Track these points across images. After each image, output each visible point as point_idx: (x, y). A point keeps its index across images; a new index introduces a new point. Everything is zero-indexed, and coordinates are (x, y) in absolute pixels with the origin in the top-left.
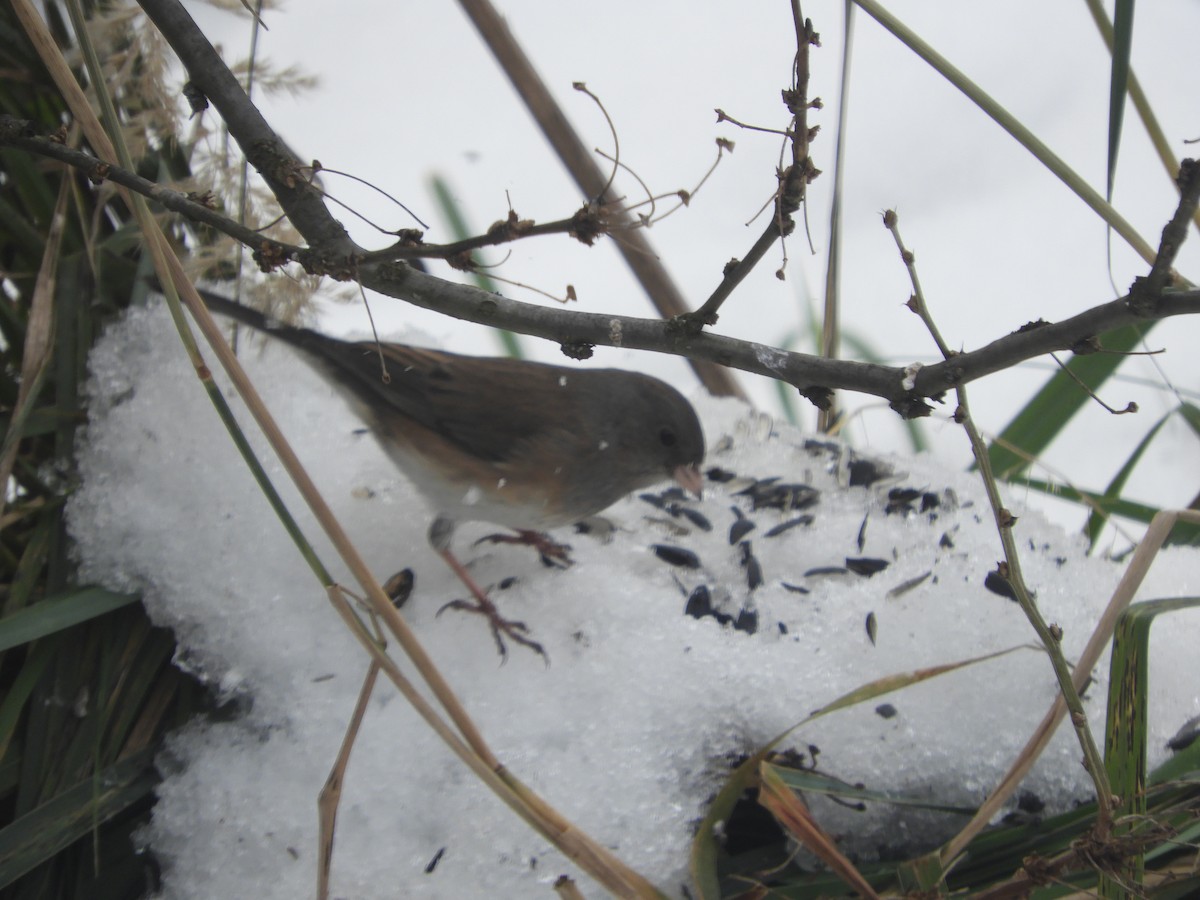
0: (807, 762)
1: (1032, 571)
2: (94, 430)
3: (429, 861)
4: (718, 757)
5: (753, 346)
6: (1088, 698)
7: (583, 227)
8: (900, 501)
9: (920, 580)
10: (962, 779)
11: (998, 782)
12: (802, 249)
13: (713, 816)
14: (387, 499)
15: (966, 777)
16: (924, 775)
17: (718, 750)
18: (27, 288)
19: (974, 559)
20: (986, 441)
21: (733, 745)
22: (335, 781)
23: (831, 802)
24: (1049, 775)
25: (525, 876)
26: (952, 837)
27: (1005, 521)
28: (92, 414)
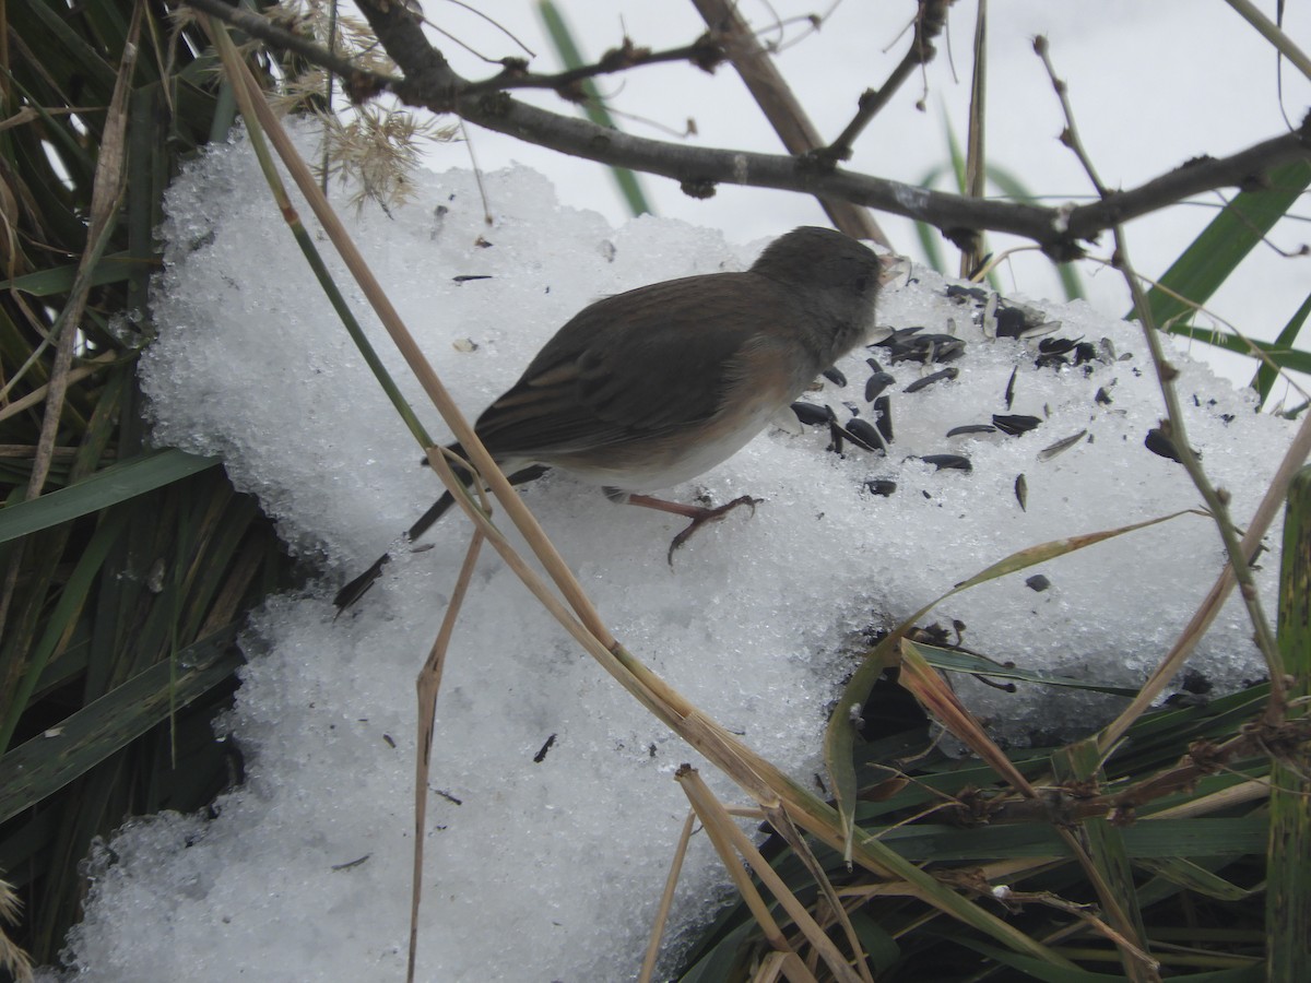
0: (952, 639)
1: (1196, 429)
2: (171, 278)
3: (539, 749)
4: (855, 633)
5: (891, 184)
6: (1258, 568)
7: (704, 55)
8: (1053, 353)
9: (1075, 439)
10: (1121, 658)
11: (1161, 660)
12: (945, 77)
13: (849, 699)
14: (492, 352)
15: (1125, 655)
16: (1080, 653)
17: (855, 625)
18: (96, 123)
19: (1133, 416)
20: (1146, 287)
21: (871, 621)
22: (435, 662)
23: (978, 682)
24: (1218, 654)
25: (643, 765)
26: (1111, 722)
27: (1167, 374)
28: (167, 261)
